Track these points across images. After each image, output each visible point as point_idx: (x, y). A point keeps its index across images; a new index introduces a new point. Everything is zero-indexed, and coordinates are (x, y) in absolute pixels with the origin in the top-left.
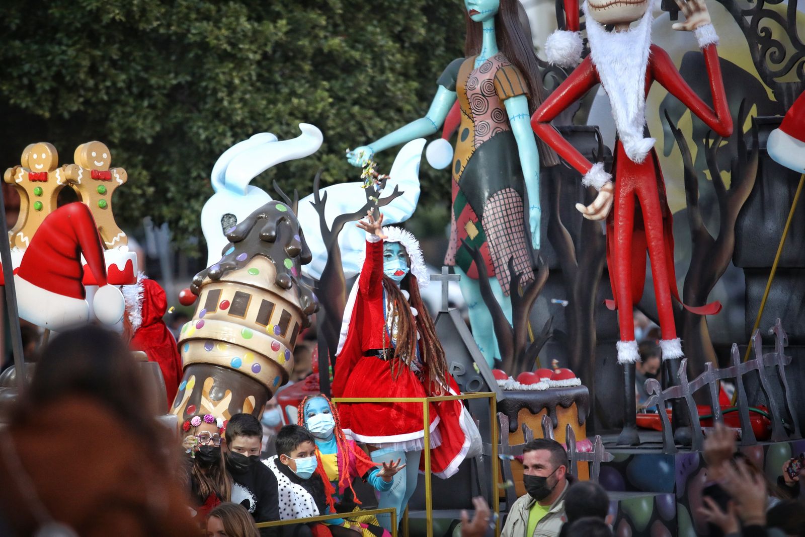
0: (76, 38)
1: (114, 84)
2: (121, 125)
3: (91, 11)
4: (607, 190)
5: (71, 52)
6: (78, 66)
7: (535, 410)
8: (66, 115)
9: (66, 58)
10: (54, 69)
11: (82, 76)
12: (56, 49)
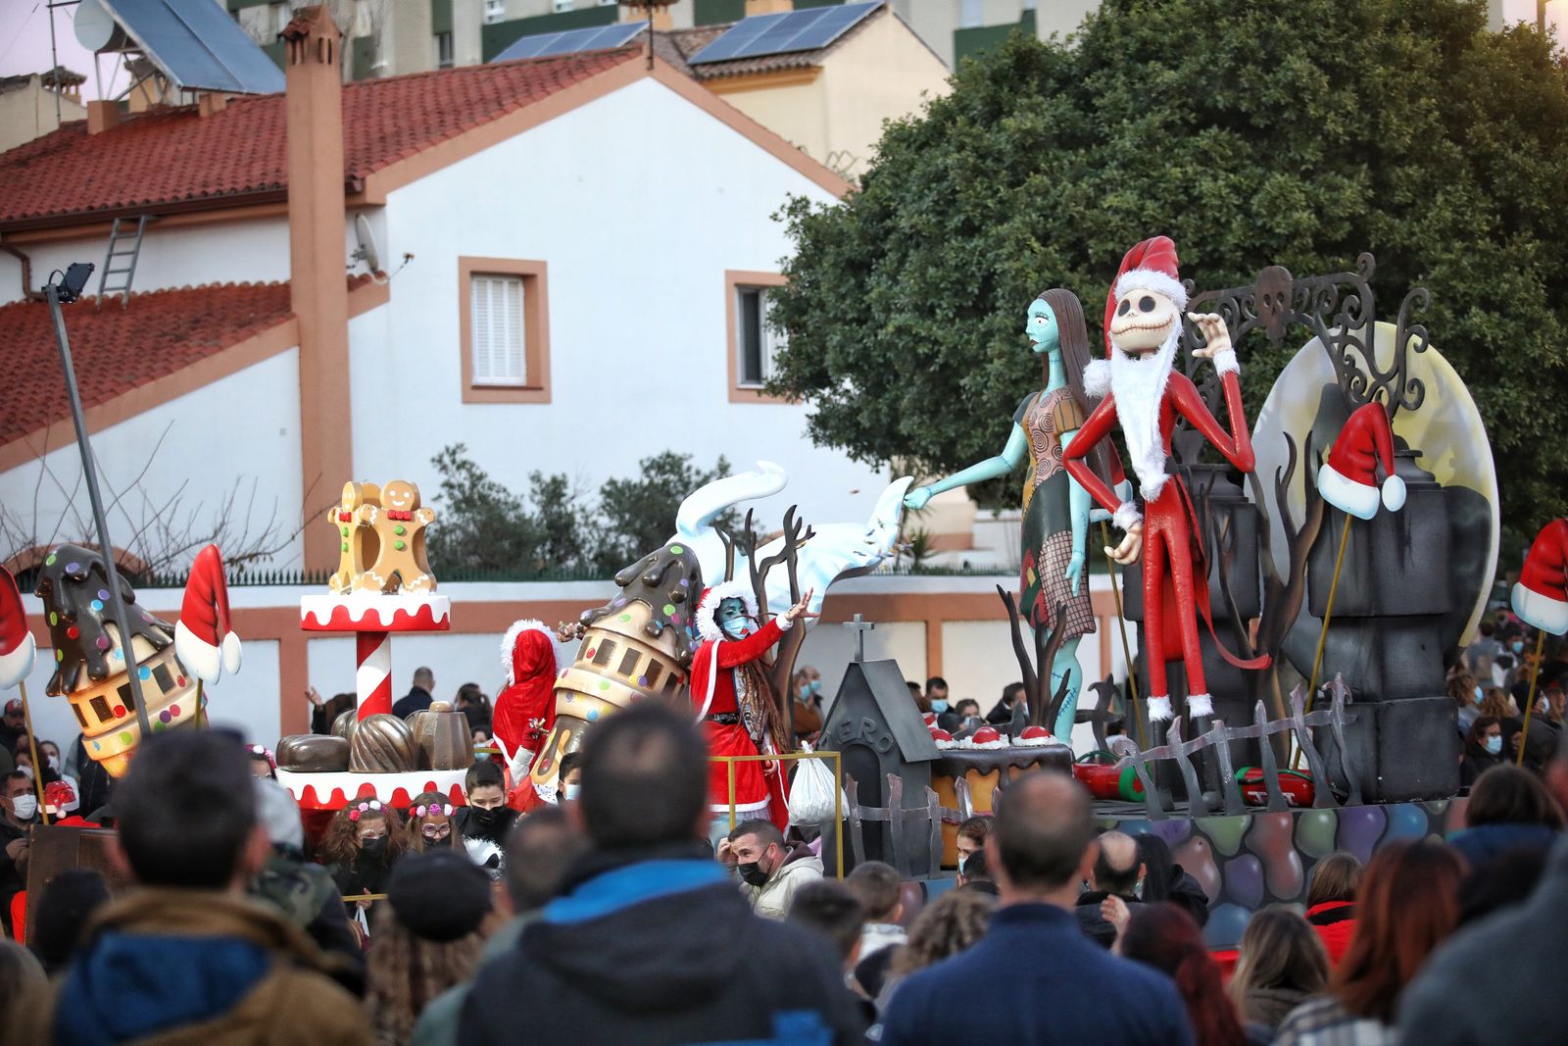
0: (1517, 382)
1: (1545, 421)
2: (1548, 459)
3: (1534, 359)
4: (1134, 532)
5: (1513, 394)
6: (1519, 406)
7: (984, 772)
8: (1505, 449)
9: (1508, 399)
10: (1497, 408)
11: (1522, 415)
12: (1500, 391)
